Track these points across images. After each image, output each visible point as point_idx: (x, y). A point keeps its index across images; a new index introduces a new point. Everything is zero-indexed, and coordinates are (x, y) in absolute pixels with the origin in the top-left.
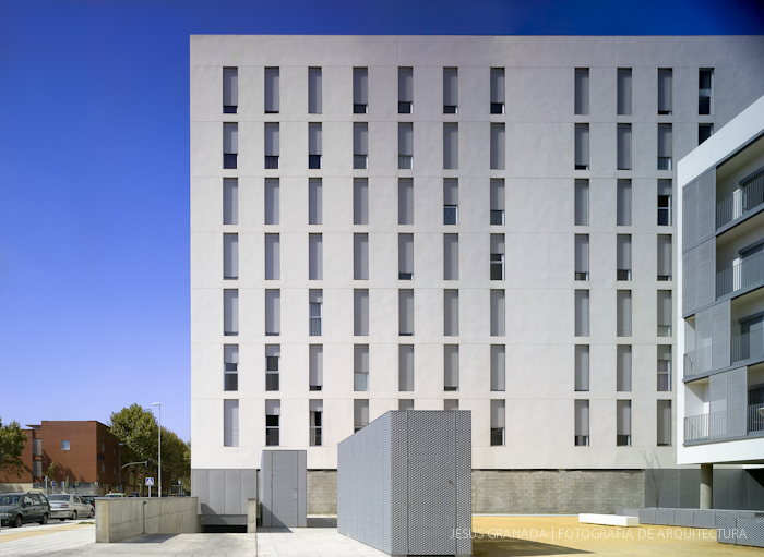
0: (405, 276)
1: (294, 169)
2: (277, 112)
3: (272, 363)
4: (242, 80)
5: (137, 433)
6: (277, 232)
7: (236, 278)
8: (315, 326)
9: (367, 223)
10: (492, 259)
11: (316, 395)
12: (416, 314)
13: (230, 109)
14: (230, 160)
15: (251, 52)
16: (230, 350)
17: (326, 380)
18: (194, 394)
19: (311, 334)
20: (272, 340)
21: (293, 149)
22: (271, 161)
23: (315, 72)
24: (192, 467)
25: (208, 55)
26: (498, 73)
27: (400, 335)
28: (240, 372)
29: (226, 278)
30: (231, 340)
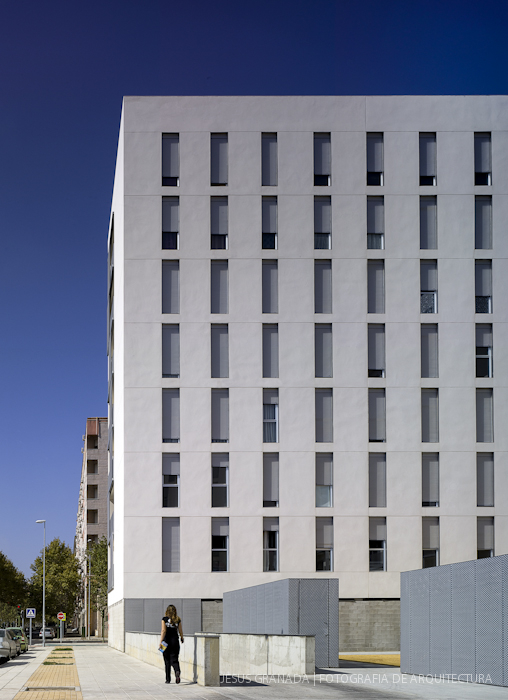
0: (375, 372)
1: (245, 249)
2: (225, 184)
3: (219, 474)
4: (183, 148)
6: (225, 322)
7: (177, 376)
8: (269, 432)
9: (331, 312)
10: (477, 353)
11: (270, 511)
12: (389, 417)
13: (169, 180)
14: (169, 240)
15: (194, 116)
16: (170, 459)
17: (283, 494)
19: (265, 440)
20: (219, 447)
22: (218, 240)
23: (269, 138)
25: (144, 119)
26: (482, 138)
27: (370, 441)
28: (182, 485)
29: (165, 375)
30: (170, 448)
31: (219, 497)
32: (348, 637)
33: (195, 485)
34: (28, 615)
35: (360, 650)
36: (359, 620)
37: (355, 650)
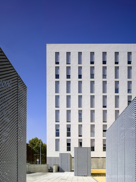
0: (104, 107)
1: (74, 79)
2: (70, 64)
3: (69, 129)
4: (60, 56)
5: (37, 146)
6: (70, 95)
7: (59, 107)
8: (80, 120)
9: (94, 93)
10: (128, 102)
11: (80, 138)
12: (108, 116)
13: (57, 63)
14: (57, 76)
15: (63, 48)
16: (57, 126)
17: (83, 134)
18: (47, 138)
19: (79, 122)
20: (69, 123)
21: (74, 73)
22: (68, 77)
23: (80, 53)
24: (47, 156)
25: (51, 49)
26: (129, 54)
27: (103, 122)
28: (60, 132)
29: (56, 107)
30: (57, 123)
31: (69, 135)
32: (98, 166)
33: (63, 132)
34: (37, 161)
35: (101, 169)
36: (101, 162)
37: (100, 169)
